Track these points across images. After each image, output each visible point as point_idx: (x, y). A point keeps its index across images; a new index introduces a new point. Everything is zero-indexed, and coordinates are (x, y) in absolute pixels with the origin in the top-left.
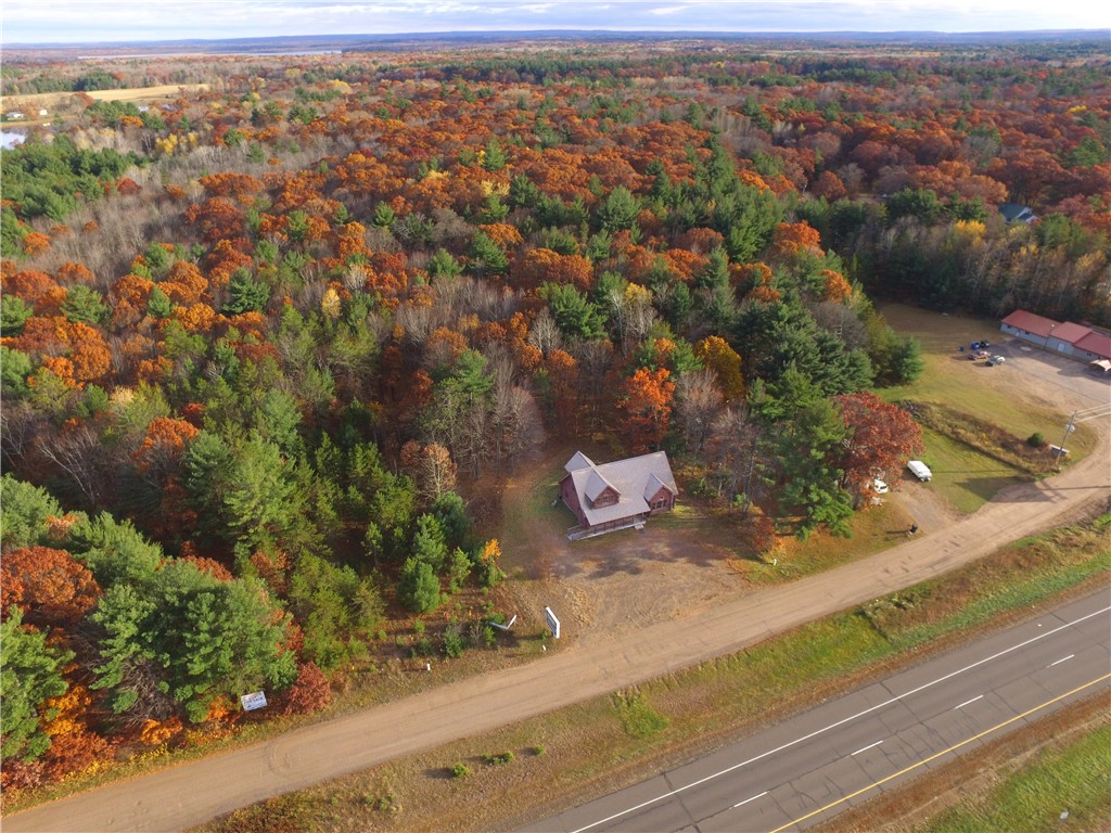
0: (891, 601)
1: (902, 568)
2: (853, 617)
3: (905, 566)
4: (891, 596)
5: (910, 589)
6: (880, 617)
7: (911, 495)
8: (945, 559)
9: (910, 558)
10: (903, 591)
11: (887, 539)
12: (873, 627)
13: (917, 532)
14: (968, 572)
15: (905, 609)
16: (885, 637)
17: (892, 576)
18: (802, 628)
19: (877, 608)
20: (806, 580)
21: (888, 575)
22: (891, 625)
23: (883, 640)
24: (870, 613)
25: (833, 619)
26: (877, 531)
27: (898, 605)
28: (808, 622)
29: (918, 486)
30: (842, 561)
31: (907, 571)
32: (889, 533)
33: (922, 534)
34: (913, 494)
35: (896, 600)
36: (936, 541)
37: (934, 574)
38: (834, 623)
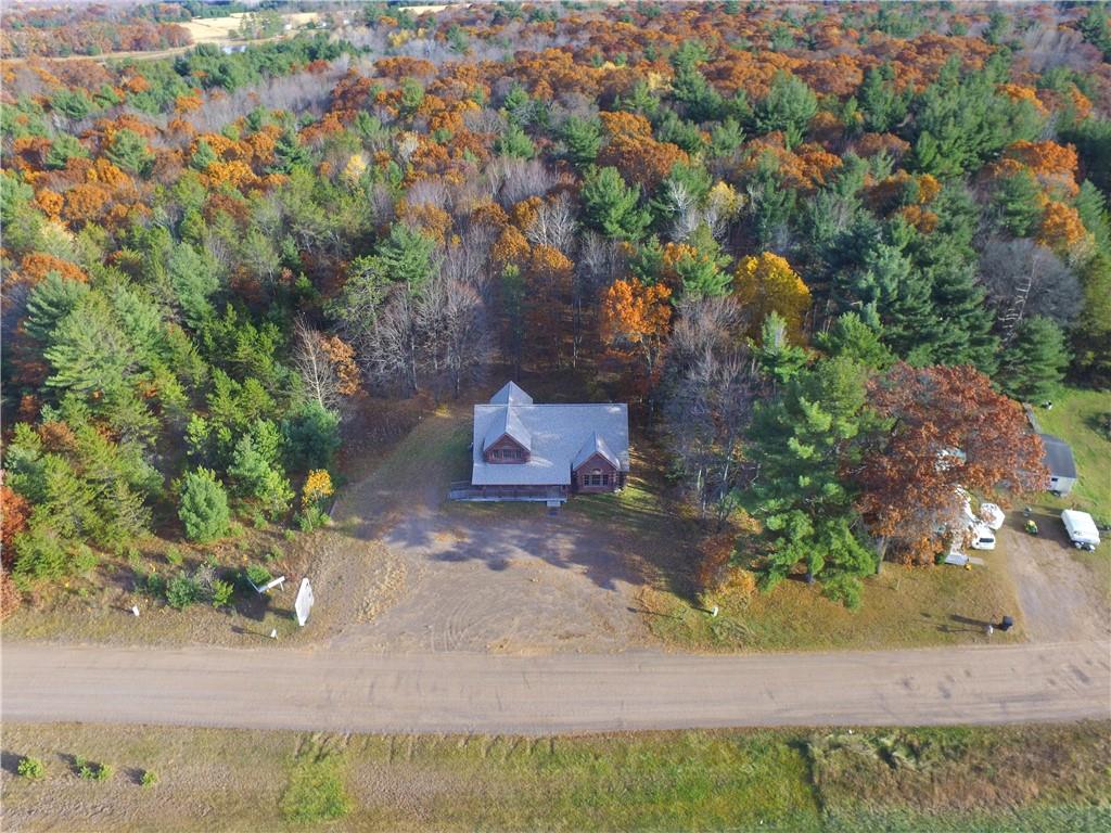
0: (875, 741)
1: (941, 689)
2: (781, 747)
3: (948, 686)
4: (884, 731)
5: (930, 731)
6: (834, 765)
7: (1041, 565)
8: (1042, 697)
9: (968, 674)
10: (913, 730)
11: (943, 629)
12: (809, 778)
13: (1010, 630)
14: (1077, 737)
15: (893, 765)
16: (820, 805)
17: (909, 695)
18: (677, 736)
19: (838, 746)
20: (747, 656)
21: (903, 692)
22: (845, 786)
23: (812, 810)
24: (816, 751)
25: (743, 740)
26: (935, 610)
27: (885, 754)
28: (696, 730)
29: (1062, 555)
30: (834, 642)
31: (947, 696)
32: (955, 618)
33: (1020, 638)
34: (1044, 566)
35: (888, 742)
36: (1042, 658)
37: (1000, 719)
38: (741, 747)
